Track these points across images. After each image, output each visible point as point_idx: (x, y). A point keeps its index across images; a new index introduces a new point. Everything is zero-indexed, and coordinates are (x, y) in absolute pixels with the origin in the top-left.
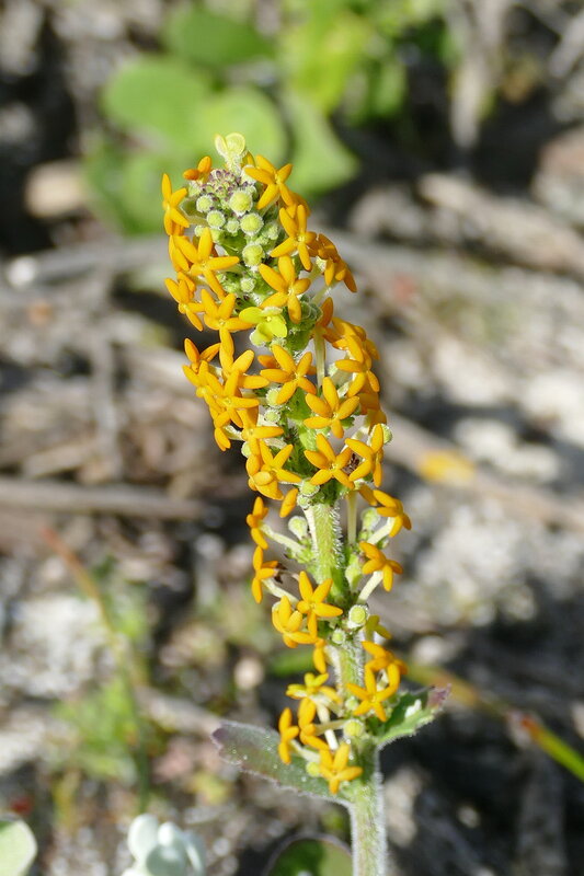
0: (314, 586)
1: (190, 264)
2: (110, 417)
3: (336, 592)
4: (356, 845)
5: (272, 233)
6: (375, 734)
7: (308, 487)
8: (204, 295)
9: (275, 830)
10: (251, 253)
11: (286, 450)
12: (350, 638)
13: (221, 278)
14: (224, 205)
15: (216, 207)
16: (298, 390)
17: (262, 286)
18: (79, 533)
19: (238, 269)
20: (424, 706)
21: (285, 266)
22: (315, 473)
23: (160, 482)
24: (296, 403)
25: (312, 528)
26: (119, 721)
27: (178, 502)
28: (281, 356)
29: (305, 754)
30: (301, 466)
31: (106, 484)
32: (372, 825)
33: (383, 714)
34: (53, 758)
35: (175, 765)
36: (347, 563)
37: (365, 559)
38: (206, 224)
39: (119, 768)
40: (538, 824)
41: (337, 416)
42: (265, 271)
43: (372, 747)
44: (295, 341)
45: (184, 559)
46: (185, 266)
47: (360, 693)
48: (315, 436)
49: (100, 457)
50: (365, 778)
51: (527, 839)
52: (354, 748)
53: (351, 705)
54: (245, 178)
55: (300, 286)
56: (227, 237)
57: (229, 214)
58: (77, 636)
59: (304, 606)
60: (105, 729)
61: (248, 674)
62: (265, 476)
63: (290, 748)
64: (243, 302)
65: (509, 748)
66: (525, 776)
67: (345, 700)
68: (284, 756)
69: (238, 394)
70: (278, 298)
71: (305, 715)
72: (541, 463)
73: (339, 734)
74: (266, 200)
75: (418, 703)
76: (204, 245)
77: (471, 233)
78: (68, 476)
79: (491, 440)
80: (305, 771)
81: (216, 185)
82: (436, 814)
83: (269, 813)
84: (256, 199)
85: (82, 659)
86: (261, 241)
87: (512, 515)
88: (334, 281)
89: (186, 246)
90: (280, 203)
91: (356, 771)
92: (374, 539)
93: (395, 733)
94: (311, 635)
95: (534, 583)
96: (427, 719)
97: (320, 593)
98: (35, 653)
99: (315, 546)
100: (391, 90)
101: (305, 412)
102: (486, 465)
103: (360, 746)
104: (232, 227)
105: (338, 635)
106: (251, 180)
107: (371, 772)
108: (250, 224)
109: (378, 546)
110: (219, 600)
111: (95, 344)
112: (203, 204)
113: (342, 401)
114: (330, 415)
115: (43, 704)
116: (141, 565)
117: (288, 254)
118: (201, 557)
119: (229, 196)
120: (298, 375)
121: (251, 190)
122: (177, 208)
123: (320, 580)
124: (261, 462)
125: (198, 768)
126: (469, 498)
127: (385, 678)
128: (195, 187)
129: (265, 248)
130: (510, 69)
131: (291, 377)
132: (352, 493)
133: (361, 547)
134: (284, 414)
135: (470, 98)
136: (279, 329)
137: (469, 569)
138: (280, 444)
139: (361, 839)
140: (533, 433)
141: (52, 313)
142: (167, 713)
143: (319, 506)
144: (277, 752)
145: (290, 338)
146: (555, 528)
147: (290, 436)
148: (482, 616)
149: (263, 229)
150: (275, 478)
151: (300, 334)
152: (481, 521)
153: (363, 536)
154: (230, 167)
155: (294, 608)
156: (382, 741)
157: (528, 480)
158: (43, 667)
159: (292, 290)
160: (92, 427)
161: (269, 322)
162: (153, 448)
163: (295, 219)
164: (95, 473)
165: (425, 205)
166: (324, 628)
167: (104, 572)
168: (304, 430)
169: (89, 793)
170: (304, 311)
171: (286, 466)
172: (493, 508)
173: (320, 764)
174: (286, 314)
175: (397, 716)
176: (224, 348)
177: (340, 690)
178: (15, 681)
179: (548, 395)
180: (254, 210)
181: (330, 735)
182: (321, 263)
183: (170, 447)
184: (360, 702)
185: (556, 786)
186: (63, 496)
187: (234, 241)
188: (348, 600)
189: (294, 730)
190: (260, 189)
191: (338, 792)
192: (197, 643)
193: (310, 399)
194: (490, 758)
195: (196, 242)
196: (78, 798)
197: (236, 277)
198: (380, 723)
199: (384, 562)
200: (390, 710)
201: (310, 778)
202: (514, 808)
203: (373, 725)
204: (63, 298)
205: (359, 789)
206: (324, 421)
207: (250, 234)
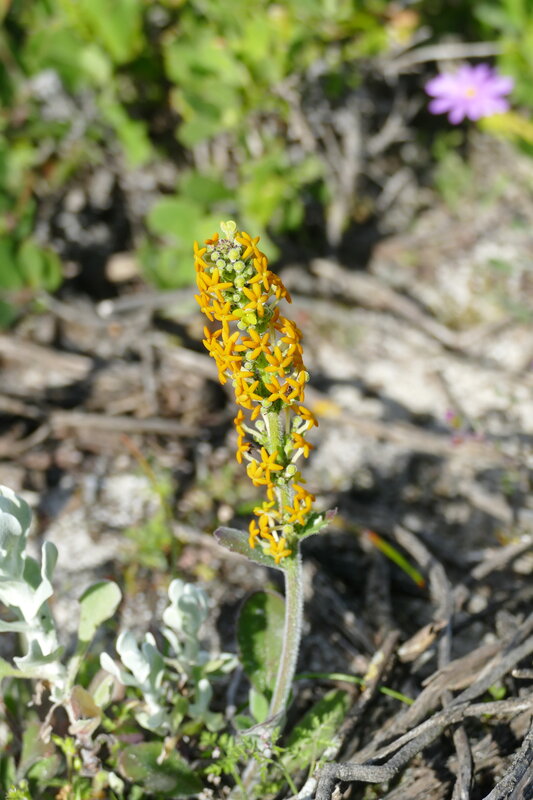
0: (269, 455)
1: (208, 287)
2: (151, 383)
3: (279, 458)
4: (288, 592)
5: (249, 271)
6: (298, 533)
7: (266, 403)
8: (215, 303)
9: (239, 594)
10: (239, 281)
11: (255, 384)
12: (287, 482)
13: (223, 294)
14: (225, 257)
15: (221, 257)
16: (261, 353)
17: (244, 299)
18: (135, 443)
19: (231, 290)
20: (323, 519)
21: (256, 288)
22: (269, 396)
23: (177, 416)
24: (261, 360)
25: (268, 426)
26: (158, 539)
27: (187, 426)
28: (253, 334)
29: (263, 544)
30: (263, 392)
31: (150, 417)
32: (296, 581)
33: (303, 522)
34: (123, 557)
35: (187, 560)
36: (285, 444)
37: (295, 442)
38: (216, 266)
39: (158, 562)
40: (376, 589)
41: (282, 366)
42: (247, 291)
43: (296, 540)
44: (260, 328)
45: (190, 456)
46: (205, 288)
47: (291, 510)
48: (269, 377)
49: (146, 404)
50: (292, 556)
51: (371, 597)
52: (287, 540)
53: (286, 518)
54: (236, 243)
55: (263, 298)
56: (226, 273)
57: (228, 261)
58: (135, 495)
59: (263, 465)
60: (151, 542)
61: (225, 514)
62: (244, 397)
63: (255, 541)
64: (234, 307)
65: (360, 552)
66: (369, 566)
67: (283, 515)
68: (252, 544)
69: (231, 354)
70: (252, 304)
71: (262, 522)
72: (374, 408)
73: (279, 533)
74: (246, 254)
75: (320, 517)
76: (215, 278)
77: (337, 290)
78: (130, 414)
79: (348, 397)
80: (262, 552)
81: (221, 247)
82: (324, 585)
83: (236, 586)
84: (242, 254)
85: (137, 508)
86: (244, 275)
87: (361, 434)
88: (281, 297)
89: (206, 277)
90: (254, 256)
91: (288, 552)
92: (299, 431)
93: (309, 533)
94: (267, 481)
95: (371, 469)
96: (325, 526)
97: (272, 458)
98: (114, 505)
99: (269, 435)
100: (296, 216)
101: (265, 363)
102: (346, 409)
103: (291, 539)
104: (229, 268)
105: (281, 481)
106: (239, 244)
107: (296, 553)
108: (238, 266)
109: (301, 435)
110: (209, 477)
111: (144, 346)
112: (215, 256)
113: (284, 358)
114: (278, 365)
115: (118, 531)
116: (169, 459)
117: (257, 282)
118: (200, 454)
119: (227, 252)
120: (262, 344)
121: (239, 249)
122: (201, 258)
123: (271, 453)
124: (243, 390)
125: (199, 562)
126: (338, 425)
127: (304, 504)
128: (211, 248)
129: (246, 279)
130: (357, 206)
131: (258, 345)
132: (288, 408)
133: (292, 436)
134: (254, 364)
135: (337, 220)
136: (253, 320)
137: (338, 462)
138: (252, 381)
139: (290, 589)
140: (370, 393)
141: (121, 330)
142: (183, 533)
143: (271, 414)
144: (248, 543)
145: (257, 325)
146: (382, 440)
147: (257, 377)
148: (345, 486)
149: (245, 269)
150: (249, 398)
151: (263, 324)
152: (343, 437)
153: (294, 430)
154: (228, 238)
155: (258, 466)
156: (302, 537)
157: (368, 417)
158: (117, 512)
159: (259, 301)
160: (141, 389)
161: (247, 316)
162: (174, 400)
163: (261, 264)
164: (143, 413)
165: (313, 275)
166: (274, 477)
167: (150, 462)
168: (264, 374)
169: (143, 575)
170: (265, 312)
171: (255, 392)
172: (351, 430)
173: (271, 548)
174: (256, 313)
175: (310, 523)
176: (224, 332)
177: (281, 511)
178: (103, 520)
179: (378, 374)
180: (240, 259)
181: (275, 533)
182: (274, 287)
183: (183, 399)
184: (291, 516)
185: (385, 570)
186: (127, 424)
187: (230, 275)
188: (286, 462)
189: (257, 531)
190: (244, 249)
191: (279, 563)
192: (197, 499)
193: (268, 357)
194: (350, 558)
195: (210, 275)
196: (137, 578)
197: (231, 294)
198: (301, 527)
199: (304, 443)
200: (306, 520)
201: (265, 556)
202: (363, 582)
203: (298, 528)
204: (128, 322)
205: (290, 562)
206: (275, 368)
207: (238, 272)
